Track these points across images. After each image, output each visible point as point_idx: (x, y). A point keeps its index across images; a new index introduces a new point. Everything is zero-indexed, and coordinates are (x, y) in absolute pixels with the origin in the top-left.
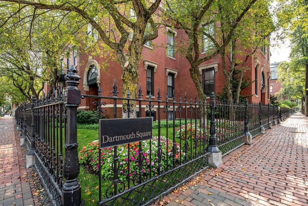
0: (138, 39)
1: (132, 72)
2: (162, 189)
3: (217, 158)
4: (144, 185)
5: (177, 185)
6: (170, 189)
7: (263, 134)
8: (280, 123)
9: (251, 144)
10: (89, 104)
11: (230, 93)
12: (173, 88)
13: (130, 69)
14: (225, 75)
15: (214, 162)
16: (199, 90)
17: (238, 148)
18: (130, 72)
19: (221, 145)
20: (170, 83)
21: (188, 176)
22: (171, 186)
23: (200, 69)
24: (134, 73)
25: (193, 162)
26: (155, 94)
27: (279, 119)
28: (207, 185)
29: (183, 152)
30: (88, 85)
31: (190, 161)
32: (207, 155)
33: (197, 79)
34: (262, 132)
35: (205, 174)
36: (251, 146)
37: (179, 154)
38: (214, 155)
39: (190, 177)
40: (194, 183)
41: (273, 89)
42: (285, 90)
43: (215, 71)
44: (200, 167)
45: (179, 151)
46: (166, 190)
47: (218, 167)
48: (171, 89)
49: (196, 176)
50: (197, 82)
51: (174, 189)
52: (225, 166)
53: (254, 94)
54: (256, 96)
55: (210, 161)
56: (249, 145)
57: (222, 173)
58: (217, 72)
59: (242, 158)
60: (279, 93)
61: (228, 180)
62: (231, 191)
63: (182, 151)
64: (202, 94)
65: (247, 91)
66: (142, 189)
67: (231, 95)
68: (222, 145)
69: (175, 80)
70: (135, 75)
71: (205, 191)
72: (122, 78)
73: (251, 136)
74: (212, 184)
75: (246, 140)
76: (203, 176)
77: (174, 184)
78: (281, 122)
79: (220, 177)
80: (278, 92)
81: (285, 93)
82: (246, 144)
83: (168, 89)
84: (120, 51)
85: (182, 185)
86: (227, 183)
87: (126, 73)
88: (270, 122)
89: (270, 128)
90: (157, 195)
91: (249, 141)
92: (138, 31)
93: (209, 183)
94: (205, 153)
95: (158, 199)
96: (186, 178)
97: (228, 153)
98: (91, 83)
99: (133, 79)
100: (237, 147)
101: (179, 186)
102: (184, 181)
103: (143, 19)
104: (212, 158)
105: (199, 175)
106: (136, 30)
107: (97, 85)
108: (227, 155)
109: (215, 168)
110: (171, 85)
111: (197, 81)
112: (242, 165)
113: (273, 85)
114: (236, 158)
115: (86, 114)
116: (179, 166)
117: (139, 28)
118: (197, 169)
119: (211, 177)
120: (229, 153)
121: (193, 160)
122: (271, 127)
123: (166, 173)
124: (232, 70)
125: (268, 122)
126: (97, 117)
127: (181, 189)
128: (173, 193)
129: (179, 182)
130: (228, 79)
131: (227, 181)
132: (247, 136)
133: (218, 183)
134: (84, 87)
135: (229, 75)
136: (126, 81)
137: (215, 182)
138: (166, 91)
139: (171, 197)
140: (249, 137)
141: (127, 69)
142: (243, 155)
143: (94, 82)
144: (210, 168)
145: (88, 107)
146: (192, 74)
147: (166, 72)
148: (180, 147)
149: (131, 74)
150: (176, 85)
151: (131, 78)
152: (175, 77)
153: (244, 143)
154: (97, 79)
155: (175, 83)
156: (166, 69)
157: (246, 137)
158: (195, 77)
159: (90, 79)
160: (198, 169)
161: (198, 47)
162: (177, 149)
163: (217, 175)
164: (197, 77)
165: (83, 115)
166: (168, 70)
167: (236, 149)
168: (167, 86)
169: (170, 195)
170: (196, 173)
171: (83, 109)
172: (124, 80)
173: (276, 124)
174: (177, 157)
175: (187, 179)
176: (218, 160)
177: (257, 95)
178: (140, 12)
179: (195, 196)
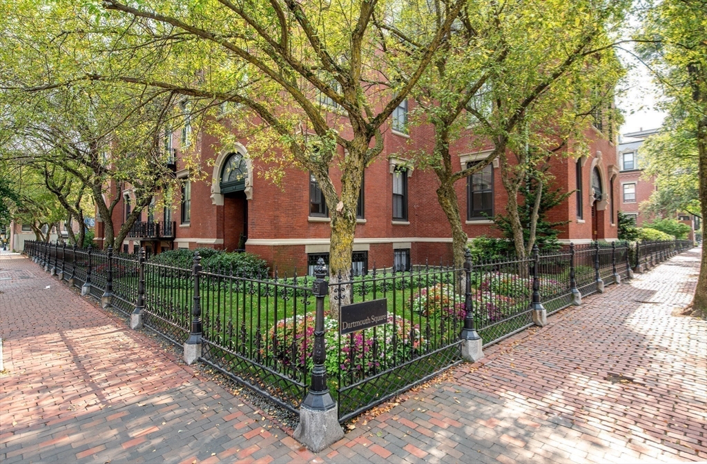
0: (356, 168)
1: (347, 218)
2: (398, 385)
3: (474, 347)
4: (378, 377)
5: (416, 382)
6: (408, 386)
7: (578, 305)
8: (632, 278)
9: (545, 325)
10: (222, 234)
11: (518, 224)
12: (404, 198)
13: (345, 214)
14: (508, 188)
15: (470, 353)
16: (455, 225)
17: (518, 333)
18: (345, 218)
19: (483, 329)
20: (398, 188)
21: (431, 371)
22: (409, 383)
23: (463, 161)
24: (351, 219)
25: (437, 353)
26: (365, 213)
27: (630, 269)
28: (456, 383)
29: (424, 338)
30: (221, 193)
31: (434, 352)
32: (460, 343)
33: (450, 207)
34: (577, 301)
35: (456, 370)
36: (543, 329)
37: (419, 342)
38: (471, 343)
39: (435, 373)
40: (440, 380)
41: (636, 190)
42: (662, 196)
43: (495, 167)
44: (448, 361)
45: (418, 337)
46: (402, 386)
47: (476, 362)
48: (400, 201)
49: (441, 373)
50: (450, 212)
51: (413, 386)
52: (487, 360)
53: (576, 216)
54: (580, 221)
55: (464, 353)
56: (541, 327)
57: (480, 369)
58: (497, 168)
59: (518, 350)
60: (649, 202)
61: (485, 377)
62: (485, 389)
63: (422, 336)
64: (460, 234)
65: (558, 211)
66: (376, 382)
67: (519, 228)
68: (486, 327)
69: (409, 180)
70: (351, 222)
71: (452, 390)
72: (332, 226)
73: (544, 311)
74: (462, 382)
75: (536, 318)
76: (452, 372)
77: (413, 381)
78: (635, 276)
79: (475, 374)
80: (647, 199)
81: (663, 204)
82: (535, 325)
83: (395, 199)
84: (324, 176)
85: (422, 383)
86: (484, 381)
87: (338, 219)
88: (600, 280)
89: (599, 292)
90: (393, 392)
91: (541, 320)
92: (357, 156)
93: (459, 381)
94: (455, 340)
95: (393, 395)
96: (428, 374)
97: (496, 340)
98: (230, 190)
99: (348, 227)
100: (515, 331)
101: (418, 384)
102: (425, 378)
103: (365, 138)
104: (467, 348)
105: (446, 371)
106: (353, 154)
107: (246, 197)
108: (496, 343)
109: (471, 362)
110: (400, 192)
111: (451, 210)
112: (513, 359)
113: (636, 182)
114: (508, 349)
115: (228, 260)
116: (419, 358)
117: (358, 151)
118: (444, 363)
119: (462, 374)
120: (500, 341)
121: (438, 350)
122: (603, 289)
123: (403, 365)
124: (519, 180)
125: (597, 279)
126: (251, 266)
127: (421, 387)
128: (411, 392)
129: (419, 379)
130: (513, 197)
131: (484, 379)
132: (538, 311)
133: (471, 381)
134: (213, 198)
135: (514, 188)
136: (338, 230)
137: (467, 379)
138: (390, 205)
139: (409, 395)
140: (541, 313)
141: (340, 214)
142: (522, 344)
143: (238, 188)
144: (464, 363)
145: (221, 241)
146: (440, 199)
147: (389, 164)
148: (420, 331)
149: (346, 221)
150: (411, 192)
151: (345, 226)
152: (409, 175)
153: (530, 324)
154: (246, 184)
155: (409, 188)
156: (389, 159)
157: (536, 313)
158: (447, 203)
159: (226, 180)
160: (446, 363)
161: (449, 160)
162: (432, 330)
163: (472, 371)
164: (450, 205)
165: (221, 262)
166: (394, 162)
167: (513, 335)
168: (391, 195)
169: (407, 393)
170: (443, 369)
171: (210, 244)
172: (334, 229)
173: (619, 281)
174: (416, 345)
175: (429, 376)
176: (476, 351)
177: (582, 219)
178: (359, 129)
179: (438, 394)
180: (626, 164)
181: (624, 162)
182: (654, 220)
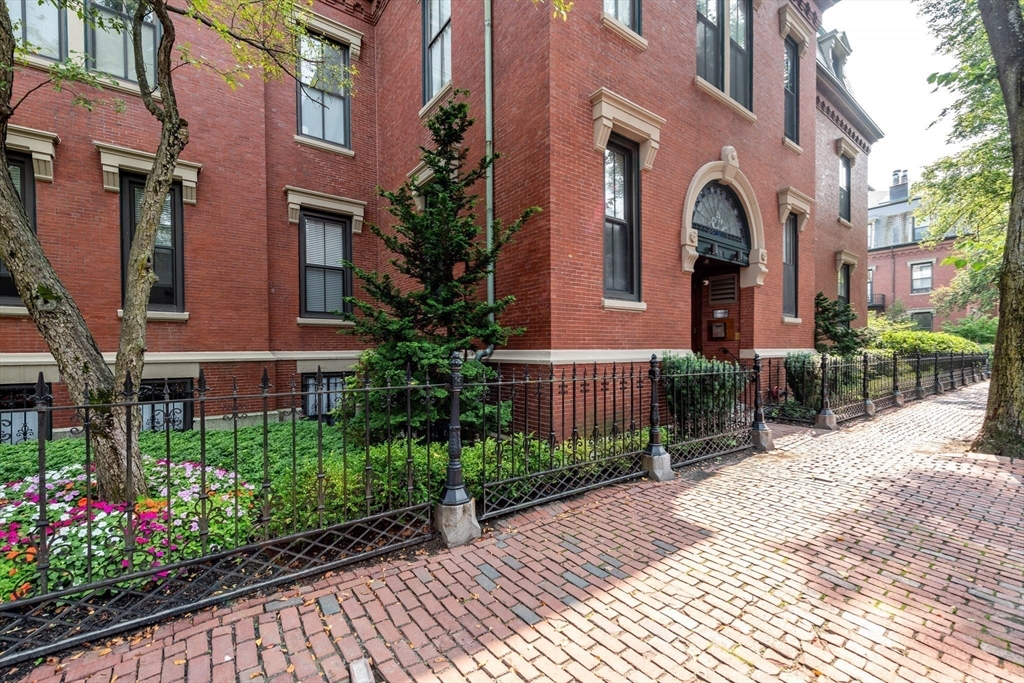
26: (189, 300)
69: (355, 240)
113: (934, 260)
138: (290, 286)
147: (285, 204)
156: (286, 192)
166: (297, 200)
180: (916, 231)
181: (914, 230)
182: (960, 320)
